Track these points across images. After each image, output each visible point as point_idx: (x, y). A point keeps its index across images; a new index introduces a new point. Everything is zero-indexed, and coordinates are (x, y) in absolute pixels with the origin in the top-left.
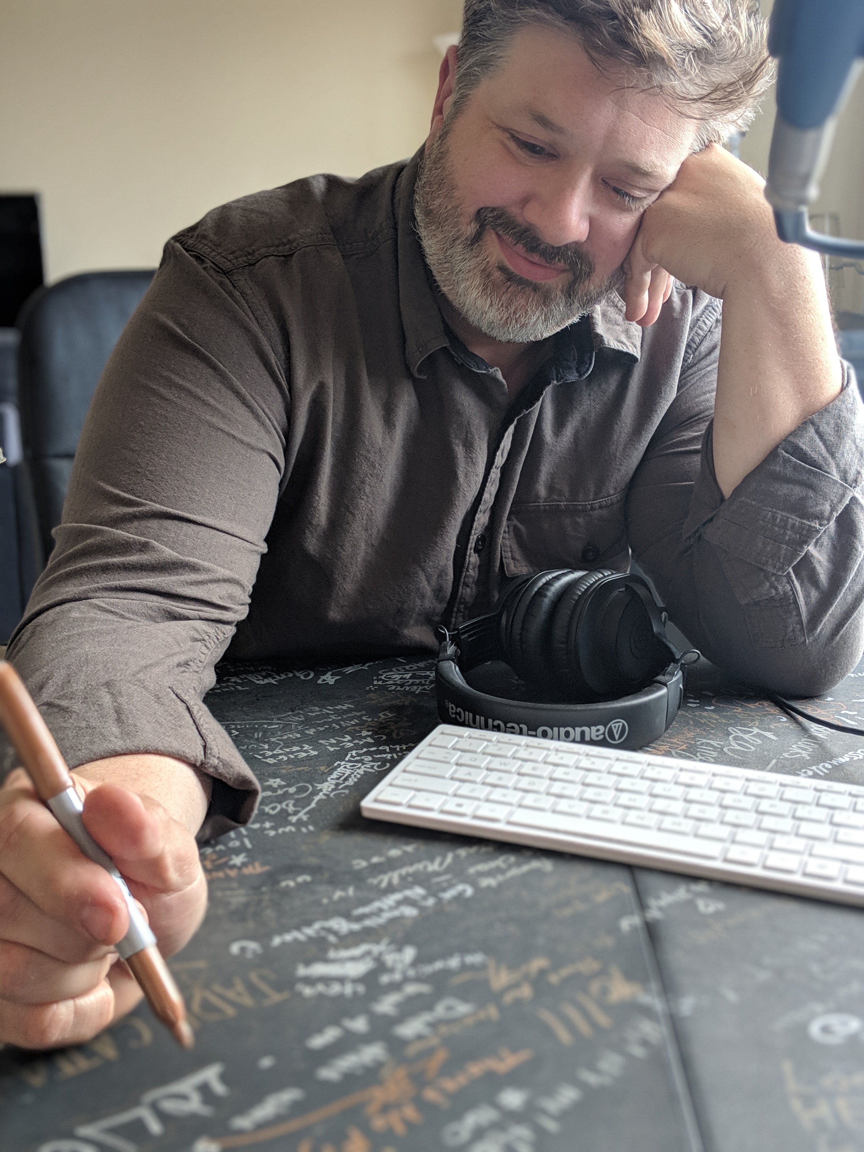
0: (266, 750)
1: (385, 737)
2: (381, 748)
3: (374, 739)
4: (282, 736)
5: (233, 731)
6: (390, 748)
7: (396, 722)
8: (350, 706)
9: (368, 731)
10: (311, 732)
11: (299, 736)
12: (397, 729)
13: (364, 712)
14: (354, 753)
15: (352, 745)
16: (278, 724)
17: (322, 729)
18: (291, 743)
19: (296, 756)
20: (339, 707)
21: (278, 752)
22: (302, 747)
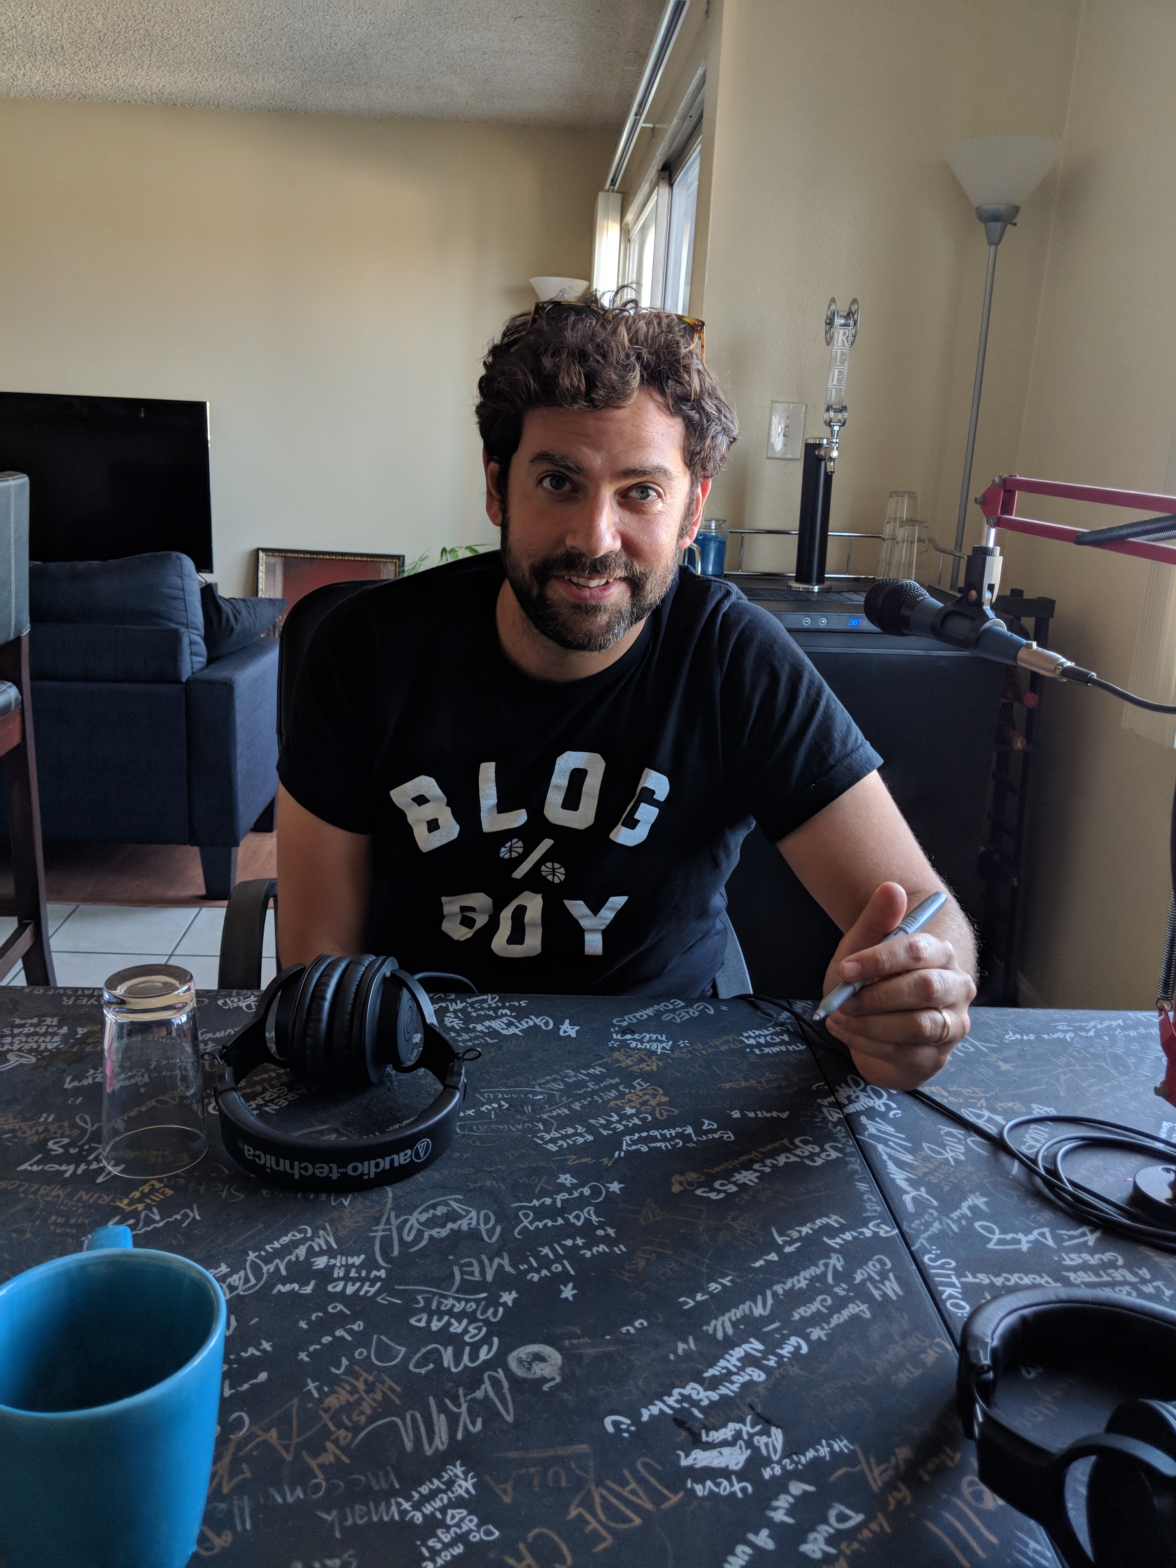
0: (542, 1131)
1: (650, 1118)
2: (651, 1133)
3: (640, 1119)
4: (551, 1111)
5: (503, 1103)
6: (661, 1134)
7: (654, 1096)
8: (601, 1069)
9: (631, 1108)
10: (577, 1106)
11: (568, 1112)
12: (658, 1105)
13: (618, 1080)
14: (628, 1138)
15: (622, 1128)
16: (541, 1093)
17: (586, 1103)
18: (563, 1122)
19: (574, 1141)
20: (591, 1071)
21: (554, 1134)
22: (576, 1129)
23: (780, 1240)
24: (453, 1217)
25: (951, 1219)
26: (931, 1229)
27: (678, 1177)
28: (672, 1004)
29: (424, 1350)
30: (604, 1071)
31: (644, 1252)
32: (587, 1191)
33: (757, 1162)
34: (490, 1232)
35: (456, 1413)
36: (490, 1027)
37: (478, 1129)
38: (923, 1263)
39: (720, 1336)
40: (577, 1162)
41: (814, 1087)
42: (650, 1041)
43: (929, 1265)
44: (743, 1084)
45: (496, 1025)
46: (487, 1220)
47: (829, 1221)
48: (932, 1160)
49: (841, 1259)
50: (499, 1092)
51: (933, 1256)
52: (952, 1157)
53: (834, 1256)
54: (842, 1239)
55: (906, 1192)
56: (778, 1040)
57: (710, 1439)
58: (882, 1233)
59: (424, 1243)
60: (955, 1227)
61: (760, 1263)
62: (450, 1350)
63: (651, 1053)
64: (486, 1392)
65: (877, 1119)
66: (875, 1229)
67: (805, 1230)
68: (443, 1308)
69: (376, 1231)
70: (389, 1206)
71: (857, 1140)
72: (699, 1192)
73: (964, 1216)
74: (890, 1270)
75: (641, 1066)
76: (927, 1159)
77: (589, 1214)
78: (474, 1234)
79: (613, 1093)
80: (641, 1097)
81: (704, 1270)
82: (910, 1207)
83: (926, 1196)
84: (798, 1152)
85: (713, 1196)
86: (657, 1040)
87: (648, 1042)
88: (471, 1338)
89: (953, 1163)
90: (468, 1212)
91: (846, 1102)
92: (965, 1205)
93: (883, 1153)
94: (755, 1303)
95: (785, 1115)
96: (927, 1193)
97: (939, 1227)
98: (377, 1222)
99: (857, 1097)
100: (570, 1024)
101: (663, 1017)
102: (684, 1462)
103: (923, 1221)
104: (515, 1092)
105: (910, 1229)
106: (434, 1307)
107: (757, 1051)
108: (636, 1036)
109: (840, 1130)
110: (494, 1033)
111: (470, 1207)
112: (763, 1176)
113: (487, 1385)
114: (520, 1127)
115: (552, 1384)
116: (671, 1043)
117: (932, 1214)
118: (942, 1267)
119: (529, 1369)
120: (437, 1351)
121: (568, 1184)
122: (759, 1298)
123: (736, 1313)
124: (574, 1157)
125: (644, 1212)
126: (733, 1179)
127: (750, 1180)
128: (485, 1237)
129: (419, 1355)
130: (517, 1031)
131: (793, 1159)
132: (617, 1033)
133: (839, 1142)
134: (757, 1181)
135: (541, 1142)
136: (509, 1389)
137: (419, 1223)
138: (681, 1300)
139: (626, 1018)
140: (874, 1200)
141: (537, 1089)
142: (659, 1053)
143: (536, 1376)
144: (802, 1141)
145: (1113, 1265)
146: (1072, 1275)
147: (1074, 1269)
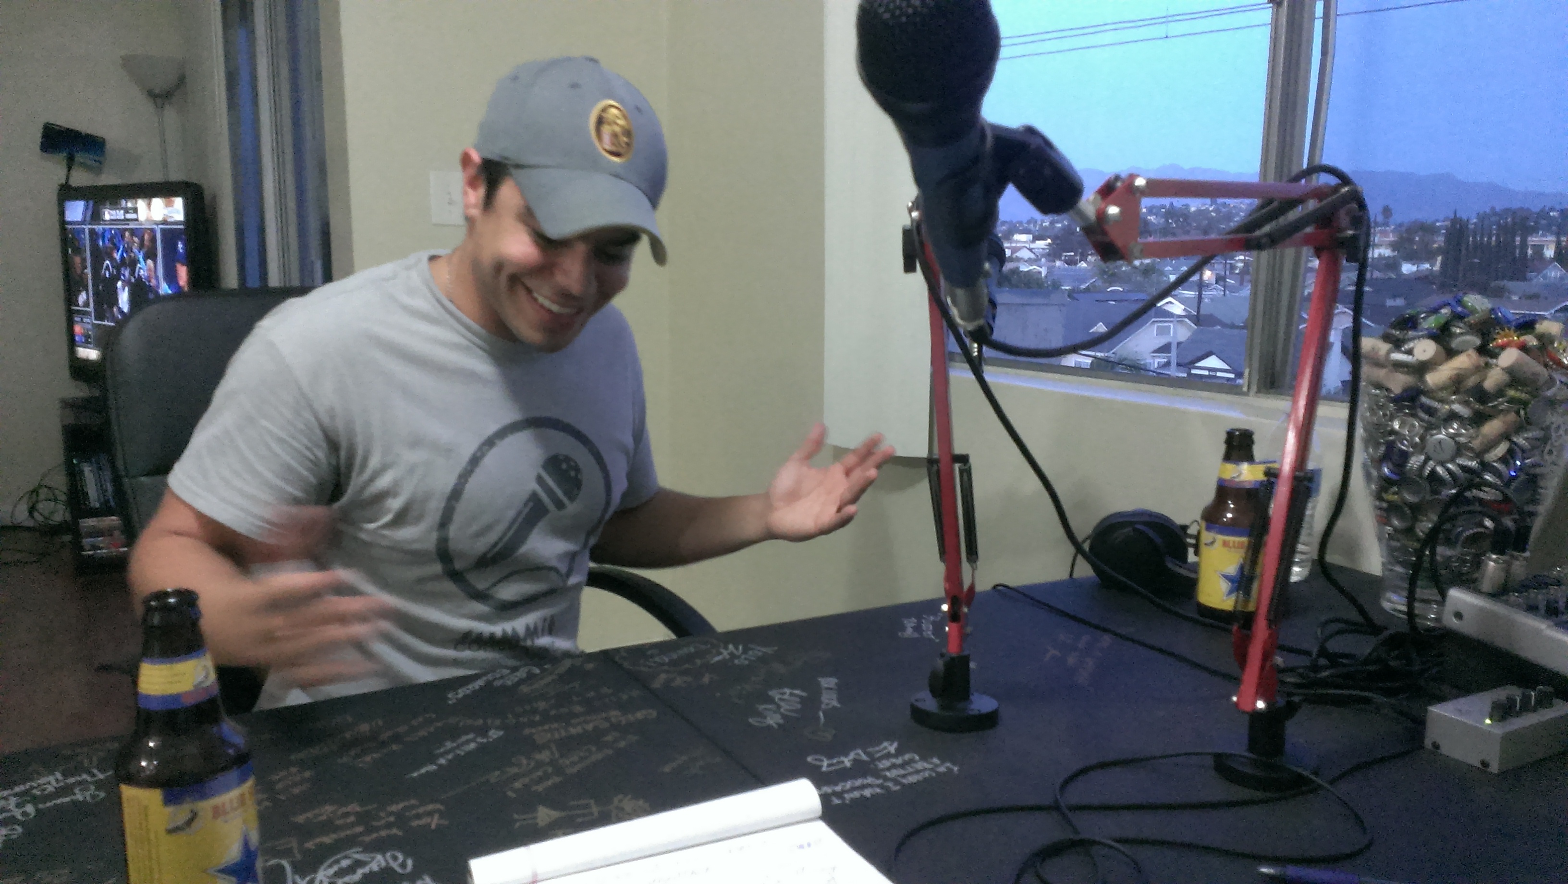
24: (359, 864)
34: (403, 865)
46: (395, 858)
78: (387, 871)
90: (373, 859)
101: (495, 684)
111: (371, 853)
125: (538, 816)
128: (400, 870)
137: (328, 877)
145: (912, 761)
146: (888, 774)
147: (889, 769)
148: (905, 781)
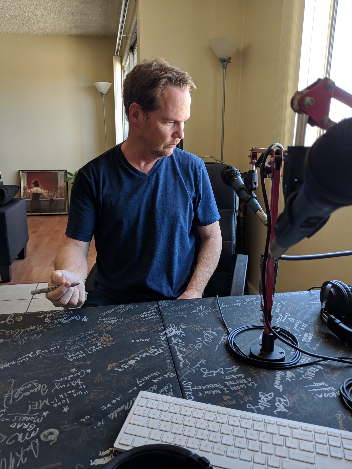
0: (69, 355)
1: (105, 346)
3: (102, 347)
4: (73, 348)
5: (58, 346)
7: (108, 338)
9: (100, 343)
10: (82, 345)
11: (79, 347)
12: (109, 341)
13: (98, 334)
15: (95, 350)
16: (71, 342)
17: (85, 343)
18: (77, 350)
19: (79, 357)
20: (90, 332)
21: (73, 355)
22: (80, 352)
23: (138, 382)
24: (33, 387)
25: (194, 369)
26: (186, 373)
27: (110, 365)
28: (120, 307)
29: (12, 436)
30: (94, 332)
31: (94, 392)
32: (79, 373)
33: (136, 356)
34: (44, 392)
35: (18, 457)
36: (59, 321)
37: (48, 356)
38: (182, 384)
39: (112, 418)
40: (78, 364)
41: (159, 329)
42: (111, 320)
43: (184, 385)
44: (137, 331)
45: (61, 320)
46: (44, 388)
47: (155, 374)
48: (191, 349)
49: (156, 386)
50: (57, 343)
51: (185, 382)
52: (198, 347)
53: (154, 386)
54: (158, 379)
55: (181, 361)
56: (151, 315)
57: (102, 455)
58: (171, 376)
59: (21, 398)
60: (194, 372)
61: (131, 391)
62: (22, 434)
63: (110, 324)
64: (31, 448)
65: (177, 338)
66: (169, 375)
67: (147, 378)
68: (22, 420)
69: (6, 396)
70: (12, 386)
71: (169, 345)
72: (116, 369)
73: (198, 367)
74: (171, 388)
75: (106, 329)
76: (190, 349)
77: (78, 381)
78: (39, 392)
79: (95, 339)
80: (104, 339)
81: (112, 396)
82: (181, 366)
83: (187, 362)
84: (150, 352)
85: (120, 370)
86: (113, 319)
87: (110, 320)
88: (29, 429)
89: (197, 350)
90: (38, 385)
91: (168, 333)
92: (198, 363)
93: (176, 349)
94: (126, 405)
95: (148, 340)
96: (188, 361)
97: (189, 371)
98: (6, 392)
99: (172, 331)
100: (86, 317)
101: (117, 312)
102: (92, 464)
103: (185, 370)
104: (62, 342)
105: (180, 374)
106: (19, 420)
107: (144, 319)
108: (107, 319)
109: (164, 343)
110: (60, 323)
111: (39, 383)
112: (137, 362)
113: (32, 446)
114: (62, 354)
115: (54, 442)
116: (117, 320)
117: (188, 368)
118: (187, 385)
119: (47, 438)
120: (17, 435)
121: (74, 372)
122: (128, 403)
123: (119, 410)
124: (78, 362)
125: (96, 378)
126: (127, 364)
127: (133, 363)
128: (42, 393)
129: (11, 438)
130: (68, 321)
131: (148, 354)
132: (100, 318)
133: (163, 347)
134: (135, 363)
135: (67, 358)
136: (39, 446)
137: (21, 391)
138: (102, 407)
139: (105, 313)
140: (171, 365)
141: (71, 340)
142: (113, 324)
143: (49, 440)
144: (152, 348)
145: (240, 378)
146: (227, 383)
147: (228, 381)
148: (232, 388)
